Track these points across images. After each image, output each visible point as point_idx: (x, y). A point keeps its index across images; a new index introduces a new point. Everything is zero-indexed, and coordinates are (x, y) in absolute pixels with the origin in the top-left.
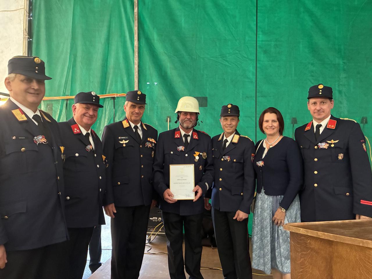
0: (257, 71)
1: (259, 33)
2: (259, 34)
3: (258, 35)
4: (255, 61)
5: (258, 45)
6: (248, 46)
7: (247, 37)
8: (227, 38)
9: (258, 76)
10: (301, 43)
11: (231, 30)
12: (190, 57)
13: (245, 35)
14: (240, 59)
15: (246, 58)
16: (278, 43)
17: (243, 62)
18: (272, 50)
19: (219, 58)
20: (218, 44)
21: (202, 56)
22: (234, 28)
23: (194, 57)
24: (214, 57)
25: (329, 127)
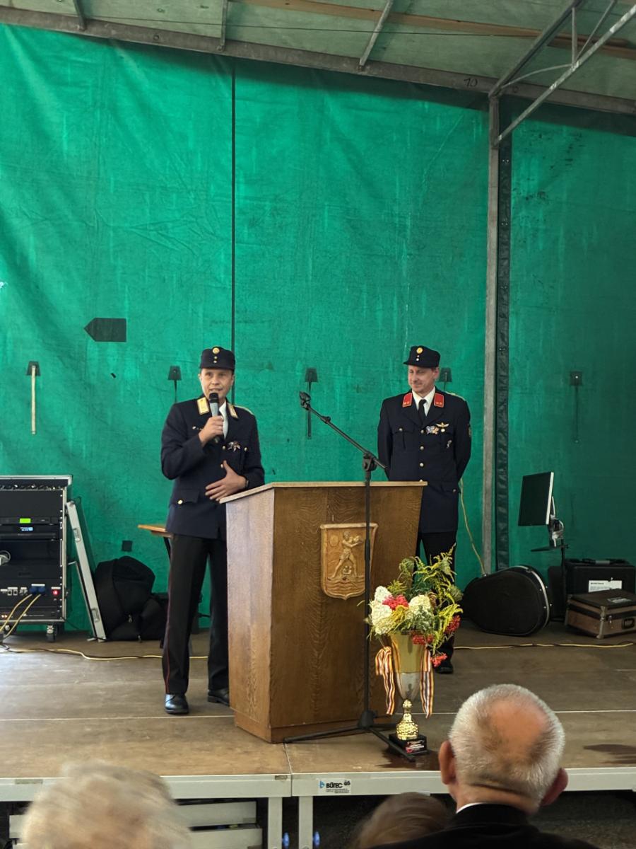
0: (236, 265)
1: (240, 179)
2: (239, 183)
3: (236, 185)
4: (231, 241)
5: (236, 206)
6: (217, 208)
7: (212, 188)
8: (168, 186)
9: (236, 277)
10: (327, 208)
11: (178, 169)
12: (84, 225)
13: (207, 183)
14: (199, 235)
15: (212, 234)
16: (279, 205)
17: (205, 244)
18: (268, 219)
19: (151, 230)
20: (147, 198)
21: (112, 225)
22: (185, 164)
23: (91, 224)
24: (141, 227)
25: (436, 404)
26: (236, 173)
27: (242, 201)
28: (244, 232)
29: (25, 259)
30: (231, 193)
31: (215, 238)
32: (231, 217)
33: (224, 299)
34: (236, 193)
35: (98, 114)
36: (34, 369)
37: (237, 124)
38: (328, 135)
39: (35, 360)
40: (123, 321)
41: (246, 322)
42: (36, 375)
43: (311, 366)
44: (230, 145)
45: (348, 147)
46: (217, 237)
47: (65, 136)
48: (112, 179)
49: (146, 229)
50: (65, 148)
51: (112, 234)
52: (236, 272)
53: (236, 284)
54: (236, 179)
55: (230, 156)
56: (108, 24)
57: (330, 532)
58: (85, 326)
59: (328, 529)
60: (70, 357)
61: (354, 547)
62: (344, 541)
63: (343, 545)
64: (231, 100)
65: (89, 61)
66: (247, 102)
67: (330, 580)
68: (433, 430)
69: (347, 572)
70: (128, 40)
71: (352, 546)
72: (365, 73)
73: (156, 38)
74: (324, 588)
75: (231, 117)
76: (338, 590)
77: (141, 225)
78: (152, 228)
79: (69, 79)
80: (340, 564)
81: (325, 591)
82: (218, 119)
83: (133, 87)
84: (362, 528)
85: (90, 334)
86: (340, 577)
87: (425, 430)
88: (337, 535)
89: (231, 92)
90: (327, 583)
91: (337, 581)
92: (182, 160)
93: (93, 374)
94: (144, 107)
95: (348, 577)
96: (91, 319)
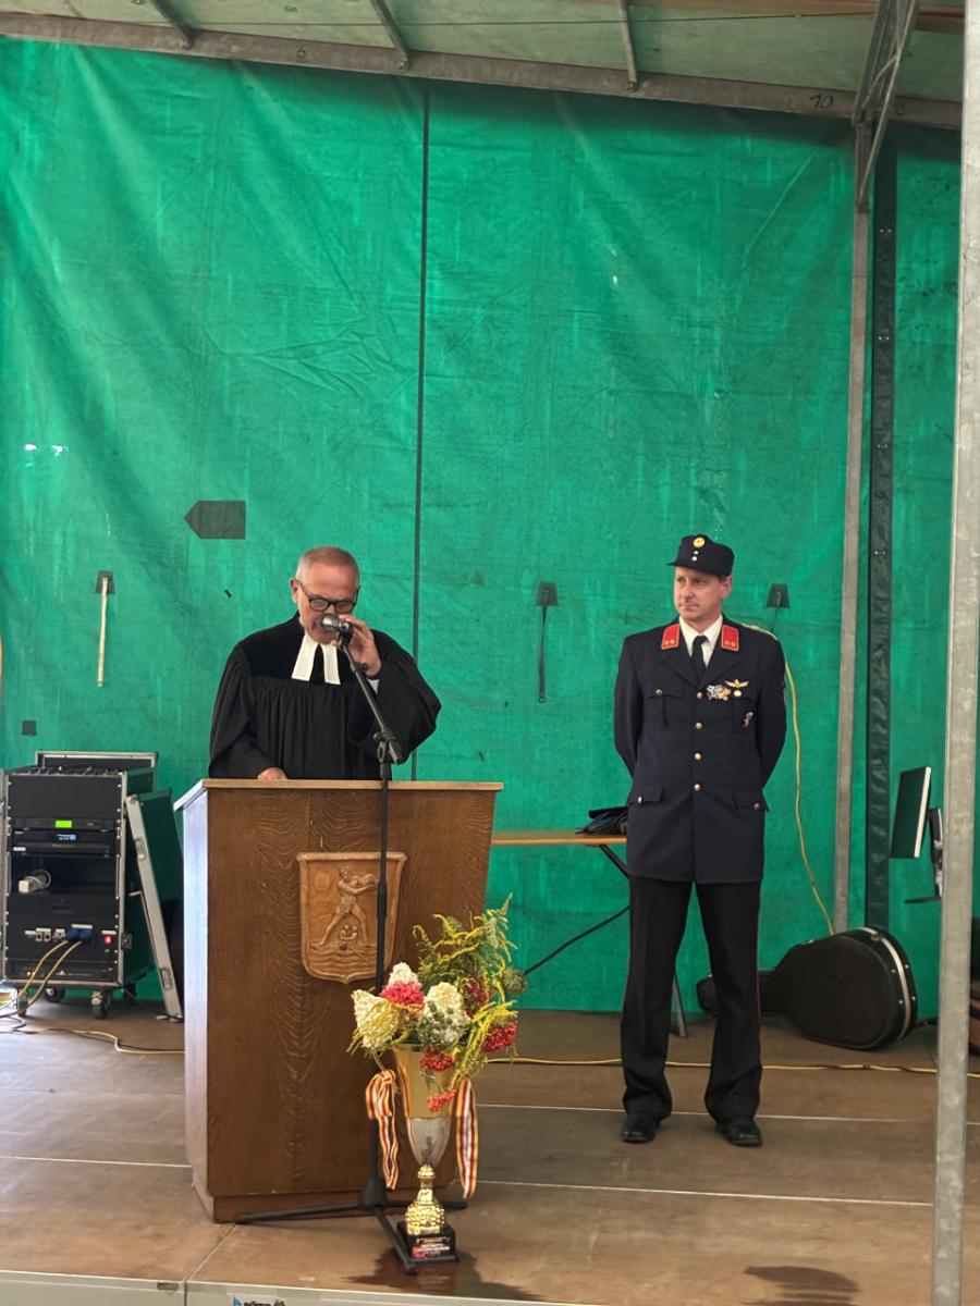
0: (425, 412)
1: (434, 272)
2: (432, 278)
3: (427, 281)
4: (417, 374)
5: (427, 315)
6: (395, 319)
7: (389, 286)
8: (319, 287)
9: (425, 430)
10: (577, 316)
11: (335, 258)
12: (185, 352)
13: (381, 279)
14: (366, 364)
15: (387, 362)
16: (497, 313)
17: (376, 378)
18: (478, 336)
19: (289, 358)
20: (284, 306)
21: (228, 351)
22: (345, 250)
23: (197, 352)
24: (273, 354)
25: (725, 644)
26: (428, 262)
27: (436, 307)
28: (438, 359)
29: (98, 408)
30: (419, 295)
31: (392, 369)
32: (418, 334)
33: (404, 468)
34: (427, 296)
35: (211, 178)
36: (105, 583)
37: (431, 183)
38: (580, 196)
39: (108, 568)
40: (242, 504)
41: (439, 505)
42: (108, 592)
43: (548, 579)
44: (419, 219)
45: (612, 214)
46: (394, 366)
47: (159, 212)
48: (230, 278)
49: (281, 357)
50: (160, 231)
51: (227, 365)
52: (424, 423)
53: (424, 443)
54: (428, 273)
55: (419, 235)
56: (227, 36)
57: (313, 867)
58: (184, 514)
59: (308, 862)
60: (161, 564)
61: (361, 893)
62: (341, 883)
63: (340, 889)
64: (421, 147)
65: (197, 94)
66: (448, 149)
67: (315, 949)
68: (718, 692)
69: (350, 935)
70: (257, 60)
71: (356, 891)
72: (640, 95)
73: (301, 54)
74: (305, 963)
75: (422, 174)
76: (333, 966)
77: (275, 351)
78: (291, 354)
79: (168, 124)
80: (334, 922)
81: (307, 969)
82: (401, 177)
83: (265, 133)
84: (374, 861)
85: (191, 526)
86: (335, 945)
87: (705, 692)
88: (326, 871)
89: (422, 134)
90: (310, 953)
91: (328, 952)
92: (341, 244)
93: (197, 591)
94: (283, 164)
95: (350, 946)
96: (192, 504)
